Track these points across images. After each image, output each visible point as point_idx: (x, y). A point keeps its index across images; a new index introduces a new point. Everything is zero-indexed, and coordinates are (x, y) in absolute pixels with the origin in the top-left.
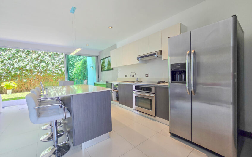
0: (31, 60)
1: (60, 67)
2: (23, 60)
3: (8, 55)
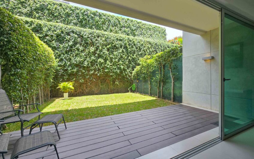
0: (88, 54)
2: (81, 54)
3: (65, 48)
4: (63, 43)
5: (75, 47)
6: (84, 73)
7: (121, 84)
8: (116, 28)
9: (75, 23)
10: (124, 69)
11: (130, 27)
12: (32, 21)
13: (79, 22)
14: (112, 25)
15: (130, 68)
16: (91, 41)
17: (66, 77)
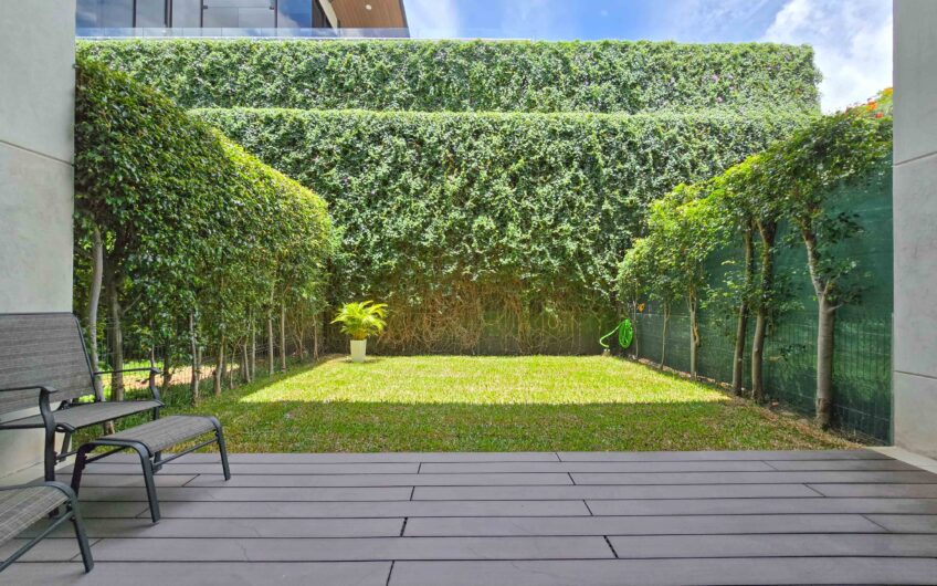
0: (440, 203)
1: (556, 236)
2: (413, 205)
3: (366, 186)
4: (362, 170)
5: (396, 180)
6: (425, 271)
7: (568, 318)
8: (554, 89)
9: (402, 100)
10: (580, 255)
11: (613, 77)
12: (280, 116)
13: (416, 93)
14: (535, 82)
15: (609, 248)
16: (450, 155)
17: (366, 286)
